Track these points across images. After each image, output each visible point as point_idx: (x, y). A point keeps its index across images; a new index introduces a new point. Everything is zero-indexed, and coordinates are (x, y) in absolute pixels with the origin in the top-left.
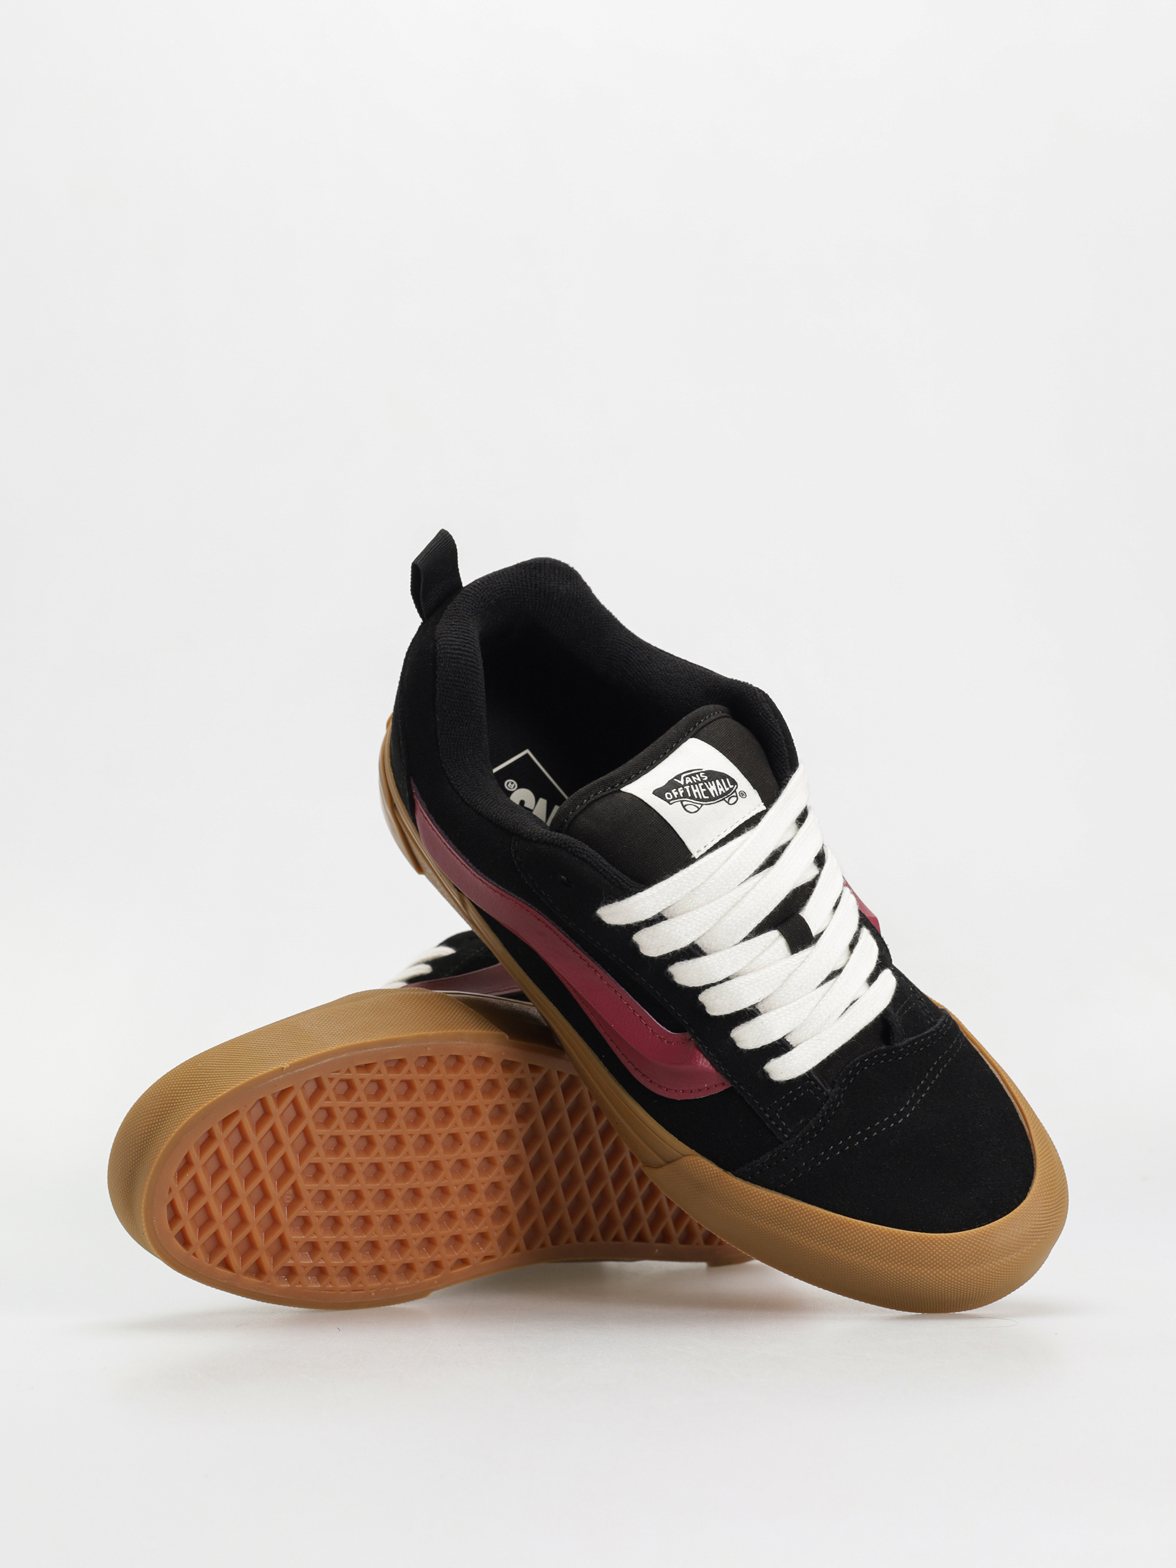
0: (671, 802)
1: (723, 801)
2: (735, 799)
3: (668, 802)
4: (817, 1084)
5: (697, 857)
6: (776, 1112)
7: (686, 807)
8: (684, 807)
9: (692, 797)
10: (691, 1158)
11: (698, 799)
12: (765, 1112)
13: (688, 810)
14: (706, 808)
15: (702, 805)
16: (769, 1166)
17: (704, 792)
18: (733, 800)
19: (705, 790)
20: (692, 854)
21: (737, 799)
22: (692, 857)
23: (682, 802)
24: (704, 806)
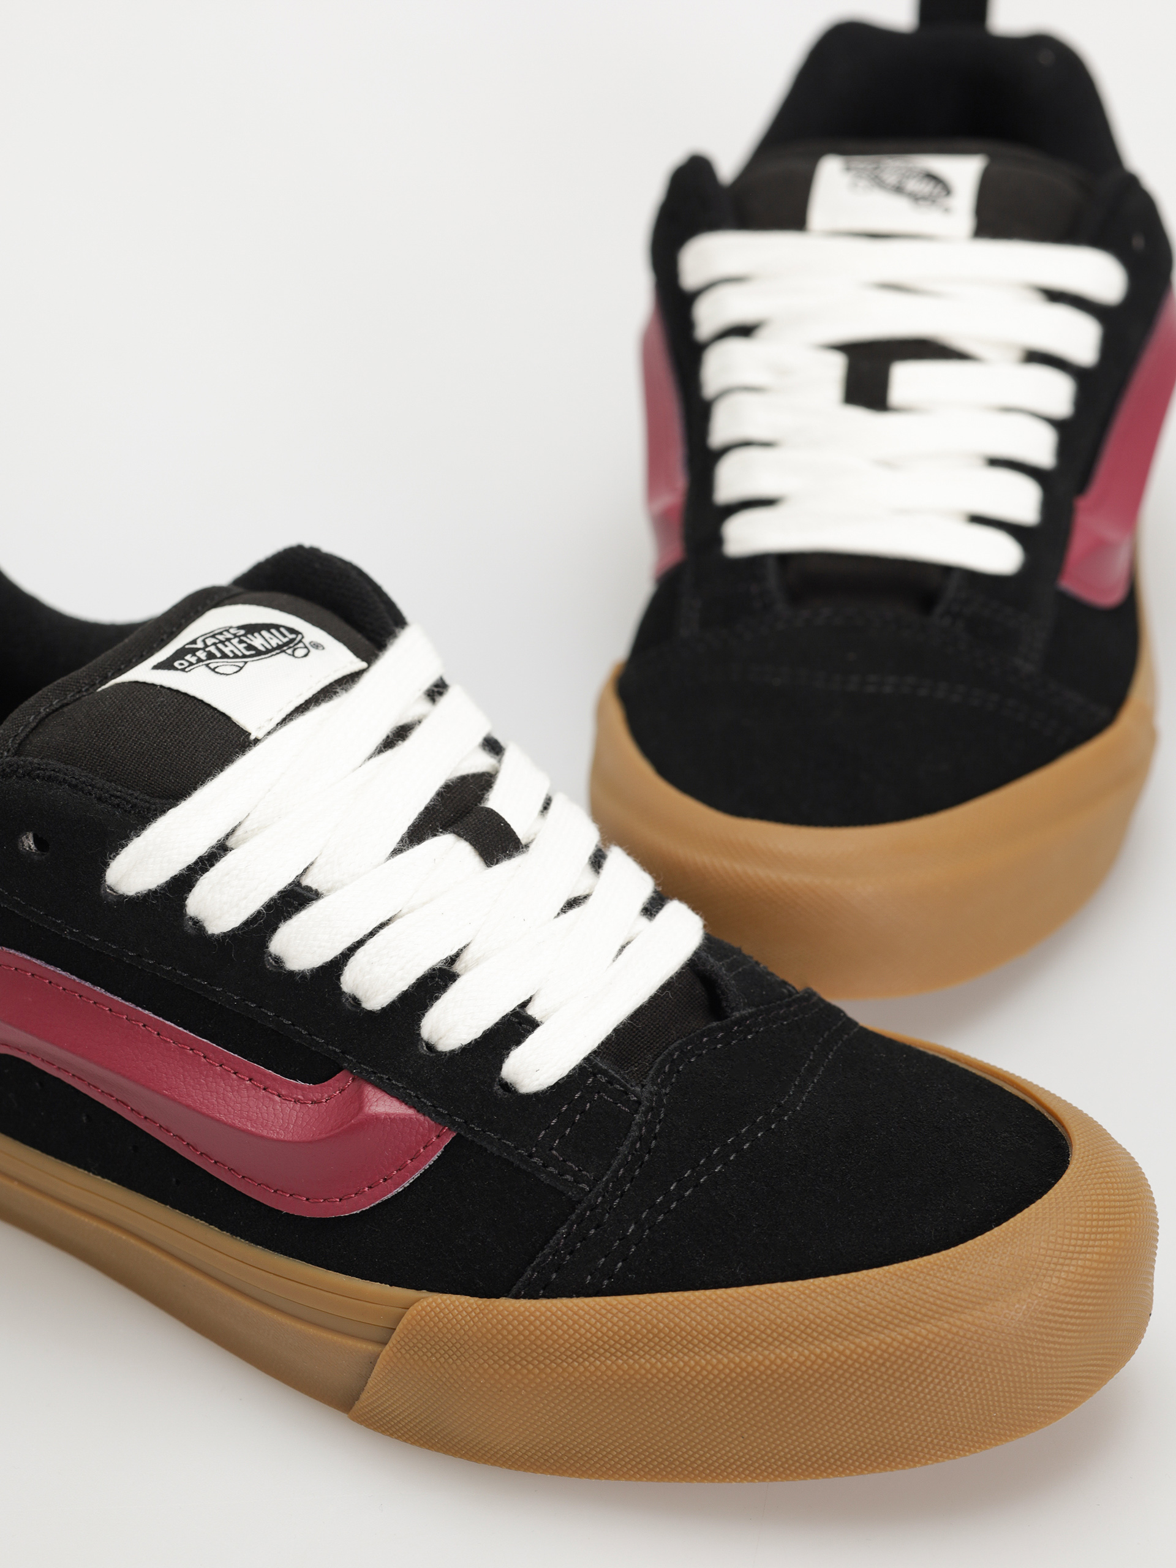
0: (187, 670)
1: (283, 654)
2: (304, 651)
3: (183, 670)
4: (611, 1081)
5: (260, 736)
6: (552, 1149)
7: (217, 670)
8: (213, 670)
9: (224, 656)
10: (418, 1307)
11: (236, 656)
12: (531, 1156)
13: (222, 672)
14: (254, 666)
15: (246, 663)
16: (570, 1253)
17: (245, 648)
18: (300, 652)
19: (245, 645)
20: (250, 734)
21: (309, 651)
22: (252, 737)
23: (207, 665)
24: (248, 664)
